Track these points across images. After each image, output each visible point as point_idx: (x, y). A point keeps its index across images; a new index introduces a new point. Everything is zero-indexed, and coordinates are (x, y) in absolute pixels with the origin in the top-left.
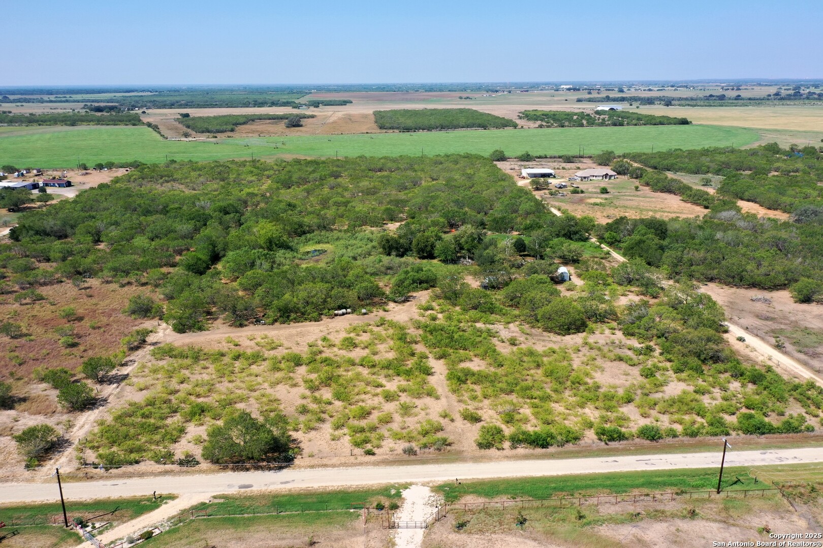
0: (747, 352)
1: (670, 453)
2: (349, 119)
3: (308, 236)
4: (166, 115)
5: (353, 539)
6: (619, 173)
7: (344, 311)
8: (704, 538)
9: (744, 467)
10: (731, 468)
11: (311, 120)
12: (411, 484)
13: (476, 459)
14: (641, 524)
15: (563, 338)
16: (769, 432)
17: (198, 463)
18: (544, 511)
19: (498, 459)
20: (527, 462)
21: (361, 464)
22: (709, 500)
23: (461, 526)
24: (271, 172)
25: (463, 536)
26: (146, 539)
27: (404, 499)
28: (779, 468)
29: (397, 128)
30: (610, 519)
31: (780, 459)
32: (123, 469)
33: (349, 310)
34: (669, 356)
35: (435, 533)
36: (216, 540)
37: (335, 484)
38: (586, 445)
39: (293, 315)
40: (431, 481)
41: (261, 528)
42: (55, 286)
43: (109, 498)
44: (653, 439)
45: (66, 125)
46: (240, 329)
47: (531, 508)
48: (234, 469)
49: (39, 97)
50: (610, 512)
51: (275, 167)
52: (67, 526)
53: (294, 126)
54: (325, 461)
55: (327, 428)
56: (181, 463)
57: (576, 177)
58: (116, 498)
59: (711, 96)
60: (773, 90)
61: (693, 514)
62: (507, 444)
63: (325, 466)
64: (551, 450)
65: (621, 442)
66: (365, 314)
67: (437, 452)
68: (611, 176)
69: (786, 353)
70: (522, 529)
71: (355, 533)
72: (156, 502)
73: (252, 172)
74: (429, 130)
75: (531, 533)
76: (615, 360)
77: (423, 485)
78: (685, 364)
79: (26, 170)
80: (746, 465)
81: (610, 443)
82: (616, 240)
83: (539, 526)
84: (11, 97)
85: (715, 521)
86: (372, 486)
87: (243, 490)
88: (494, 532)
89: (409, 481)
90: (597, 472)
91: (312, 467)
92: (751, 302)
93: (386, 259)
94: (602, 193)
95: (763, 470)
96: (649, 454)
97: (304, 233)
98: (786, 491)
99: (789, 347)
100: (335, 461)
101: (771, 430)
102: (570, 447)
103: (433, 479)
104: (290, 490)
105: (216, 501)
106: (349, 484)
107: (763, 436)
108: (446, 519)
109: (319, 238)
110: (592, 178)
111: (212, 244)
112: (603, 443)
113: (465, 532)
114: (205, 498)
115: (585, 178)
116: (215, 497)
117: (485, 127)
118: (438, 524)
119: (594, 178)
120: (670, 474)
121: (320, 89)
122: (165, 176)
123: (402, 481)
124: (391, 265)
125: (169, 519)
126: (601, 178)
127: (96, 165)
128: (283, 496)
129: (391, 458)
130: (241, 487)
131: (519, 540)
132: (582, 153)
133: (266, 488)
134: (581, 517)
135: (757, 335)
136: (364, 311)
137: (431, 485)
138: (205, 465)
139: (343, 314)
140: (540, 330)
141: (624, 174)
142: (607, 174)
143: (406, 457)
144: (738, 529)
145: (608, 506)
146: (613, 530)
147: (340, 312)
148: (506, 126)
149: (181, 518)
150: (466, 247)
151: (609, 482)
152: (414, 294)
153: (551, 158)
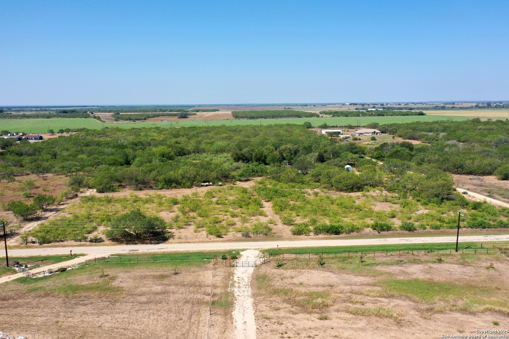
0: (470, 198)
1: (422, 237)
2: (218, 115)
3: (187, 156)
4: (106, 115)
5: (205, 272)
6: (382, 132)
7: (208, 183)
8: (449, 271)
9: (473, 242)
10: (464, 242)
11: (193, 116)
12: (247, 249)
13: (290, 239)
14: (405, 265)
15: (349, 194)
16: (489, 228)
17: (103, 241)
18: (338, 259)
19: (306, 239)
20: (326, 240)
21: (213, 242)
22: (450, 255)
23: (279, 266)
24: (167, 132)
25: (281, 270)
26: (61, 272)
27: (241, 255)
28: (497, 243)
29: (246, 117)
30: (383, 263)
31: (497, 239)
32: (52, 244)
33: (211, 183)
34: (418, 198)
35: (262, 269)
36: (110, 272)
37: (194, 249)
38: (365, 233)
39: (174, 185)
40: (260, 248)
41: (142, 267)
42: (24, 176)
43: (40, 255)
44: (410, 230)
45: (44, 118)
46: (140, 191)
47: (329, 258)
48: (127, 244)
49: (30, 109)
50: (383, 260)
51: (169, 130)
52: (8, 266)
53: (183, 118)
54: (189, 240)
55: (192, 228)
56: (91, 241)
57: (355, 134)
58: (45, 255)
59: (437, 106)
60: (474, 105)
61: (440, 261)
62: (312, 234)
63: (189, 242)
64: (341, 235)
65: (389, 232)
66: (221, 185)
67: (265, 236)
68: (377, 133)
69: (495, 198)
70: (322, 267)
71: (207, 269)
72: (72, 256)
73: (155, 132)
74: (265, 118)
75: (328, 269)
76: (383, 202)
77: (255, 249)
78: (429, 201)
79: (16, 133)
80: (474, 241)
81: (381, 232)
82: (381, 156)
83: (334, 266)
84: (13, 109)
85: (456, 264)
86: (220, 250)
87: (132, 252)
88: (303, 269)
89: (245, 248)
90: (373, 244)
91: (180, 243)
92: (470, 180)
93: (236, 164)
94: (372, 140)
95: (486, 244)
96: (408, 237)
97: (185, 154)
98: (503, 251)
99: (497, 196)
100: (196, 240)
101: (489, 227)
102: (355, 234)
103: (262, 247)
104: (163, 252)
105: (112, 257)
106: (204, 249)
107: (484, 229)
108: (269, 263)
109: (195, 157)
110: (365, 134)
111: (126, 156)
112: (377, 232)
113: (283, 268)
114: (106, 255)
115: (361, 134)
116: (112, 255)
117: (300, 117)
118: (264, 265)
119: (367, 134)
120: (423, 245)
121: (199, 106)
122: (101, 134)
123: (241, 248)
124: (239, 166)
125: (79, 264)
126: (371, 134)
127: (59, 131)
128: (159, 254)
129: (234, 239)
130: (130, 251)
131: (320, 272)
132: (359, 125)
133: (147, 251)
134: (362, 262)
135: (475, 192)
136: (220, 183)
137: (260, 249)
138: (107, 242)
139: (207, 186)
140: (334, 191)
141: (385, 133)
142: (375, 132)
143: (244, 238)
144: (472, 267)
145: (381, 257)
146: (385, 268)
147: (205, 184)
148: (313, 116)
149: (88, 263)
150: (287, 158)
151: (381, 248)
152: (253, 178)
153: (340, 127)
